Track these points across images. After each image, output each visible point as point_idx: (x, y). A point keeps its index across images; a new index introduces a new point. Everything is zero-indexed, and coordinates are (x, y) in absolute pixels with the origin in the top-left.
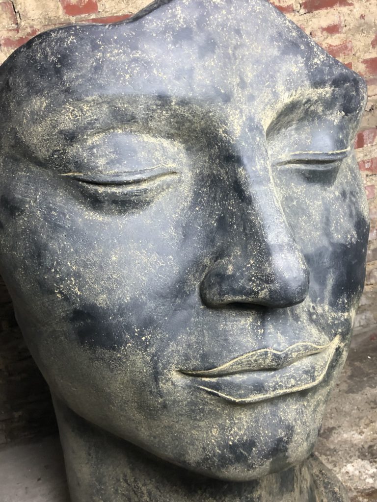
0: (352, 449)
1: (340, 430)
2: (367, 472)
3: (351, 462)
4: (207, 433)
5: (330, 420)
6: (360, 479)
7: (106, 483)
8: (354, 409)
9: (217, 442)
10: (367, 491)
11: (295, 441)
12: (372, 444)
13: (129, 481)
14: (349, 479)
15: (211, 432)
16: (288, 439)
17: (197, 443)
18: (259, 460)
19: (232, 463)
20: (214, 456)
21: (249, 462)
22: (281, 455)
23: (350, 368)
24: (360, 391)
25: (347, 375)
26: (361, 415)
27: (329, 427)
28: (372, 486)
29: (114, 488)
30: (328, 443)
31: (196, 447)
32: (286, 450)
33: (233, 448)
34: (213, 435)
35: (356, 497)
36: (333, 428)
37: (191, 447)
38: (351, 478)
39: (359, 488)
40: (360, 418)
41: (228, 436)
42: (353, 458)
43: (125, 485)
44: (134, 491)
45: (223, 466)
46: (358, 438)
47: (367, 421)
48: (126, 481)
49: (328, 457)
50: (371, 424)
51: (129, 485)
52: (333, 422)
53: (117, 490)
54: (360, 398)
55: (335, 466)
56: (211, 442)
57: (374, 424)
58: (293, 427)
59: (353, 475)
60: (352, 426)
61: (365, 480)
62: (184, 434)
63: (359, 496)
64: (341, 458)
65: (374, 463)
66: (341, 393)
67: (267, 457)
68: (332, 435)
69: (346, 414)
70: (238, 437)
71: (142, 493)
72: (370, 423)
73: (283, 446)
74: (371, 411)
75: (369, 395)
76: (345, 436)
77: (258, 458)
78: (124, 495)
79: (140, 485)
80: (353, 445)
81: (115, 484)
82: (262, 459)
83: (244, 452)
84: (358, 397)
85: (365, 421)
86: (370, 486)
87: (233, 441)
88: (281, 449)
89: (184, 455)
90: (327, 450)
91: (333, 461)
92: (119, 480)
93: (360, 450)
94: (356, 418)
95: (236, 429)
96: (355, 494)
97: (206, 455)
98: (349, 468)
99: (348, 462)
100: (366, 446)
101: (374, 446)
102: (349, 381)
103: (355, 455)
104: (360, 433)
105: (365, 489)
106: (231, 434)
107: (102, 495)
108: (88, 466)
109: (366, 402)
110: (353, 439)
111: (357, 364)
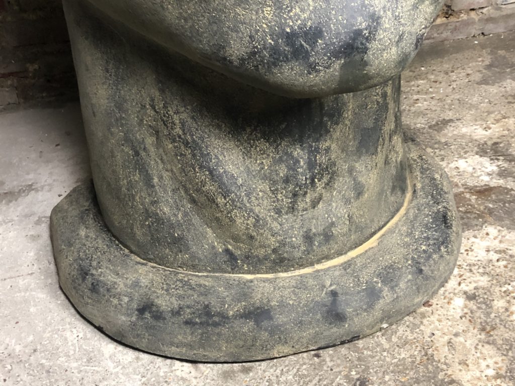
0: (470, 144)
1: (458, 123)
2: (483, 169)
3: (465, 158)
4: (257, 13)
5: (447, 111)
6: (473, 176)
7: (128, 110)
8: (483, 102)
9: (270, 27)
10: (478, 188)
11: (380, 40)
12: (499, 140)
13: (157, 107)
14: (457, 175)
15: (263, 11)
16: (369, 33)
17: (242, 27)
18: (326, 58)
19: (287, 60)
20: (265, 48)
21: (312, 59)
22: (357, 57)
23: (489, 57)
24: (498, 83)
25: (483, 65)
26: (492, 109)
27: (444, 119)
28: (487, 184)
29: (137, 117)
30: (439, 136)
31: (240, 35)
32: (365, 50)
33: (290, 38)
34: (264, 18)
35: (463, 193)
36: (451, 121)
37: (234, 35)
38: (460, 173)
39: (468, 184)
40: (489, 113)
41: (286, 19)
42: (468, 154)
43: (152, 113)
44: (163, 120)
45: (275, 65)
46: (481, 133)
47: (499, 117)
48: (153, 107)
49: (436, 150)
50: (504, 120)
51: (157, 112)
52: (451, 114)
53: (142, 120)
54: (495, 91)
55: (443, 160)
56: (261, 27)
57: (506, 120)
58: (379, 18)
59: (464, 171)
60: (476, 120)
61: (478, 177)
62: (225, 13)
63: (467, 193)
64: (452, 153)
65: (496, 161)
66: (470, 83)
67: (336, 54)
68: (446, 127)
69: (472, 106)
70: (299, 22)
71: (173, 123)
72: (501, 119)
73: (362, 44)
74: (507, 106)
75: (508, 89)
76: (464, 130)
77: (325, 55)
78: (150, 126)
79: (171, 113)
80: (472, 141)
81: (139, 111)
82: (329, 58)
83: (305, 45)
84: (493, 90)
85: (496, 116)
86: (484, 183)
87: (291, 27)
88: (358, 48)
89: (224, 48)
90: (436, 143)
91: (441, 155)
92: (145, 106)
93: (481, 146)
94: (483, 112)
95: (298, 10)
96: (462, 190)
97: (254, 47)
98: (462, 164)
99: (461, 157)
100: (489, 143)
101: (501, 143)
102: (484, 71)
103: (472, 151)
104: (485, 128)
105: (476, 186)
106: (290, 18)
107: (122, 125)
108: (105, 87)
109: (503, 96)
110: (473, 134)
111: (501, 52)
